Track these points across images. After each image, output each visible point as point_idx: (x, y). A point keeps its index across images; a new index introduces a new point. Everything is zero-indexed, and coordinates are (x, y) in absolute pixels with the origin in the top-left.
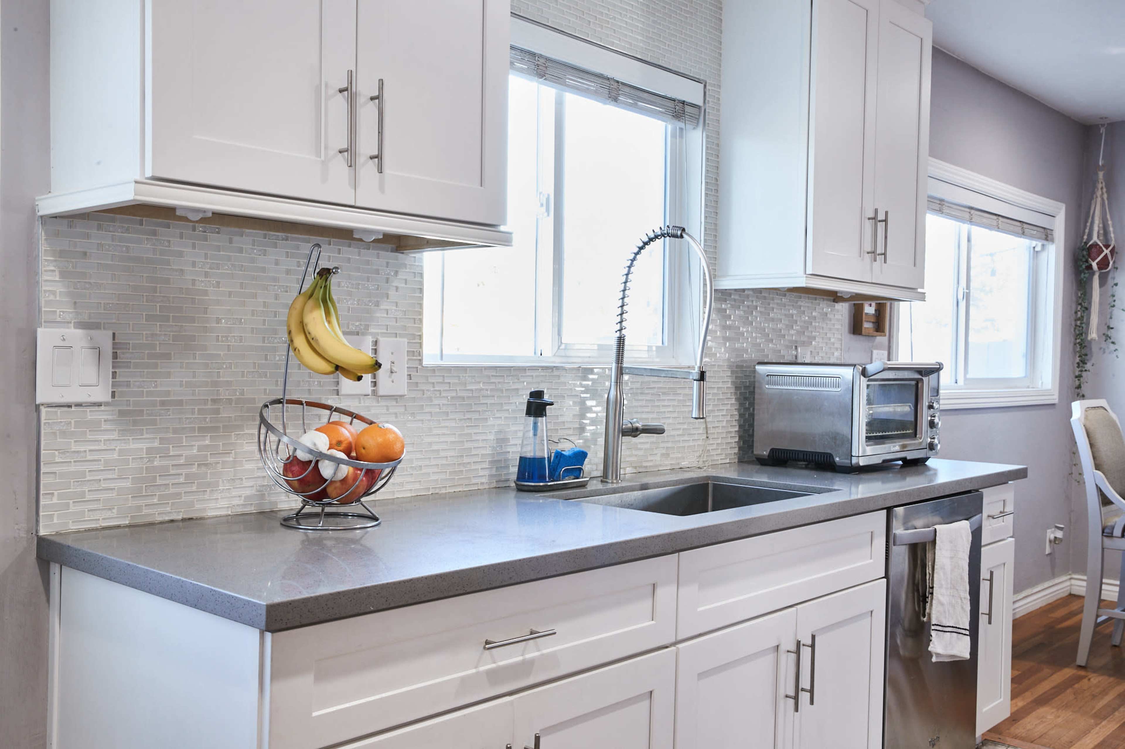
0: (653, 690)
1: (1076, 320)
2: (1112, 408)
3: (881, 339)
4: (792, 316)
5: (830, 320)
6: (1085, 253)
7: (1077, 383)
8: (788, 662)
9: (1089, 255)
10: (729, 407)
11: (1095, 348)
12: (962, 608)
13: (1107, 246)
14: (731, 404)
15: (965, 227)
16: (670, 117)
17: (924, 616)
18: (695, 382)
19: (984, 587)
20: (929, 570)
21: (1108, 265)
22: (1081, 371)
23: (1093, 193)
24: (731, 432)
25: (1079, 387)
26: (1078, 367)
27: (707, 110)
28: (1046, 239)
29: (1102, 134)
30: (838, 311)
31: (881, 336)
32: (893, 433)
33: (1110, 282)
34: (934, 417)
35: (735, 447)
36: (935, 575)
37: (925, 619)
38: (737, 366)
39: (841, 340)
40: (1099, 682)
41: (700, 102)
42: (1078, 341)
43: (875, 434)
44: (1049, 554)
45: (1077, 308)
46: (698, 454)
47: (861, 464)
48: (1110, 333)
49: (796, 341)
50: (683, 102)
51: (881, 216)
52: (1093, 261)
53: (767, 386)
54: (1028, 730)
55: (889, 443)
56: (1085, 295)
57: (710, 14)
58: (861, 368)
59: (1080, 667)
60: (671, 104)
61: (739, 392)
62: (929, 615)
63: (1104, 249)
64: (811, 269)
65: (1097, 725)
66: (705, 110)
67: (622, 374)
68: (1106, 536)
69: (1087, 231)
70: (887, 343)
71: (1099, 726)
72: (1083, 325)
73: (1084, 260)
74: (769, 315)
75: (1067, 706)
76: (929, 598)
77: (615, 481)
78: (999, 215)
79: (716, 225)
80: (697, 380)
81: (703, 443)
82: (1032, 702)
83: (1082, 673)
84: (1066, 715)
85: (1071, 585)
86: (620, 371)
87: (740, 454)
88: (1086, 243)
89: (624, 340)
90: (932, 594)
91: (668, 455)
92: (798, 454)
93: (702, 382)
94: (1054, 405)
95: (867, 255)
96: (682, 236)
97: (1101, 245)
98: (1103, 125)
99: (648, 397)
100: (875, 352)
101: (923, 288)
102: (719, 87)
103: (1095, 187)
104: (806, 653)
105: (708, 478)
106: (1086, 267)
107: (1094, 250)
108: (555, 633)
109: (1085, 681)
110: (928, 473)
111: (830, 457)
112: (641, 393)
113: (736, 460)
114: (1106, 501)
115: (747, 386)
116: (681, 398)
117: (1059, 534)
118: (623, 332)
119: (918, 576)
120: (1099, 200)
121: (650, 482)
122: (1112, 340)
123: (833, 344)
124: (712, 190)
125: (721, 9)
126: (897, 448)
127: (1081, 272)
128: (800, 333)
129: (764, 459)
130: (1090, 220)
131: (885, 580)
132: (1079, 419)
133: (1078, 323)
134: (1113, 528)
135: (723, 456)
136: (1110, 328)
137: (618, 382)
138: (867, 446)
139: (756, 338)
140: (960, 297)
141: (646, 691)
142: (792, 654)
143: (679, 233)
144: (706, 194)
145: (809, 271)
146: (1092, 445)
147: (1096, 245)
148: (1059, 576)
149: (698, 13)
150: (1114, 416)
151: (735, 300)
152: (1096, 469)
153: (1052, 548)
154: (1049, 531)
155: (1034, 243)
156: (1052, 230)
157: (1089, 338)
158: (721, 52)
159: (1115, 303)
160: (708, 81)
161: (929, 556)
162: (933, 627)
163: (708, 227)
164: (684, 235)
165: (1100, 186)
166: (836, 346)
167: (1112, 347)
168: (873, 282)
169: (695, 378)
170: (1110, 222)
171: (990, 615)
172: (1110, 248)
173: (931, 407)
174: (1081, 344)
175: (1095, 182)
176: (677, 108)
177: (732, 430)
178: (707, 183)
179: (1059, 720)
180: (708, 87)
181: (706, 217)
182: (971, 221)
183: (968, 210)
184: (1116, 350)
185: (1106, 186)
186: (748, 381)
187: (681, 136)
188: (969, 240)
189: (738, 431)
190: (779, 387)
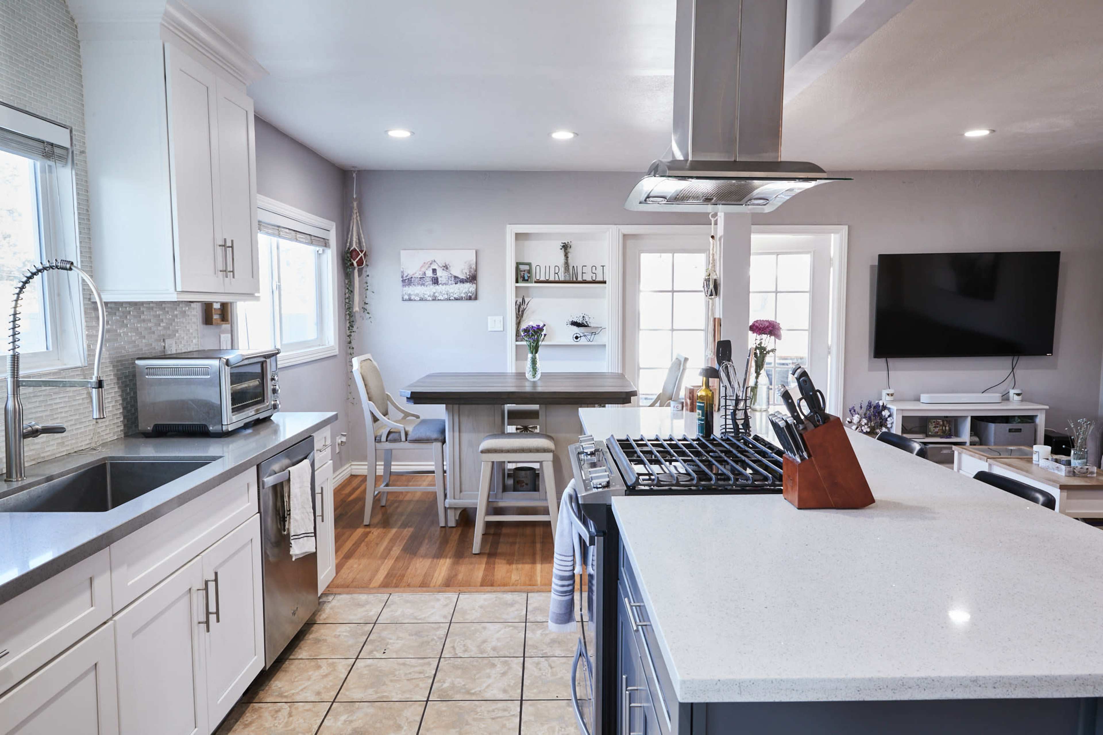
0: (98, 662)
1: (345, 299)
2: (374, 360)
3: (226, 326)
4: (159, 316)
5: (188, 316)
6: (349, 255)
7: (349, 340)
8: (199, 599)
9: (352, 257)
10: (113, 395)
11: (357, 316)
12: (309, 519)
13: (362, 251)
14: (115, 392)
15: (275, 240)
16: (41, 156)
17: (285, 531)
18: (94, 389)
19: (318, 497)
20: (286, 499)
21: (363, 263)
22: (351, 332)
23: (351, 216)
24: (116, 414)
25: (350, 342)
26: (349, 329)
27: (75, 152)
28: (326, 246)
29: (354, 178)
30: (194, 309)
31: (226, 324)
32: (249, 402)
33: (364, 274)
34: (275, 386)
35: (121, 426)
36: (291, 502)
37: (285, 533)
38: (118, 362)
39: (197, 330)
40: (379, 533)
41: (67, 145)
42: (347, 313)
43: (237, 406)
44: (339, 453)
45: (345, 291)
46: (90, 437)
47: (230, 430)
48: (366, 306)
49: (163, 335)
50: (52, 145)
51: (229, 244)
52: (354, 260)
53: (147, 377)
54: (345, 579)
55: (248, 410)
56: (350, 283)
57: (70, 70)
58: (225, 360)
59: (366, 526)
60: (41, 145)
61: (120, 381)
62: (288, 529)
63: (360, 253)
64: (180, 287)
65: (382, 563)
66: (73, 152)
67: (19, 387)
68: (377, 442)
69: (349, 240)
70: (229, 328)
71: (384, 564)
72: (351, 302)
73: (348, 259)
74: (140, 317)
75: (363, 556)
76: (288, 518)
77: (20, 479)
78: (296, 231)
79: (90, 248)
80: (95, 388)
81: (94, 428)
82: (343, 558)
83: (368, 530)
84: (364, 561)
85: (351, 469)
86: (17, 384)
87: (125, 430)
88: (349, 249)
89: (17, 357)
90: (290, 514)
91: (63, 443)
92: (178, 427)
93: (100, 389)
94: (335, 356)
95: (220, 272)
96: (71, 269)
97: (358, 250)
98: (355, 171)
99: (41, 399)
100: (222, 336)
101: (259, 292)
102: (84, 133)
103: (352, 212)
104: (212, 585)
105: (105, 459)
106: (350, 264)
107: (354, 253)
108: (8, 653)
109: (370, 534)
110: (273, 425)
111: (205, 427)
112: (34, 396)
113: (123, 436)
114: (375, 420)
115: (127, 376)
116: (71, 394)
117: (344, 439)
118: (17, 350)
119: (279, 504)
120: (355, 220)
121: (55, 473)
122: (368, 311)
123: (192, 334)
124: (84, 219)
125: (80, 66)
126: (253, 413)
127: (347, 267)
128: (166, 328)
129: (148, 433)
130: (350, 233)
131: (259, 514)
132: (358, 369)
133: (347, 301)
134: (381, 436)
135: (111, 435)
136: (366, 304)
137: (15, 393)
138: (233, 415)
139: (132, 336)
140: (274, 288)
141: (91, 666)
142: (201, 591)
143: (68, 266)
144: (80, 223)
145: (179, 289)
146: (366, 385)
147: (355, 250)
148: (345, 465)
149: (60, 68)
150: (375, 363)
151: (111, 308)
152: (369, 400)
153: (340, 449)
154: (337, 438)
155: (318, 249)
156: (328, 240)
157: (354, 311)
158: (83, 103)
159: (368, 288)
160: (73, 128)
161: (286, 489)
162: (292, 538)
163: (83, 250)
164: (72, 267)
165: (355, 211)
166: (194, 335)
167: (368, 316)
168: (226, 292)
169: (93, 386)
170: (362, 236)
171: (322, 516)
172: (363, 253)
173: (273, 379)
174: (349, 315)
175: (352, 208)
176: (47, 149)
177: (117, 412)
178: (79, 214)
179: (361, 566)
180: (74, 132)
181: (81, 242)
182: (279, 236)
183: (277, 228)
184: (370, 318)
185: (359, 212)
186: (127, 371)
187: (50, 171)
188: (278, 248)
189: (122, 413)
190: (158, 377)
